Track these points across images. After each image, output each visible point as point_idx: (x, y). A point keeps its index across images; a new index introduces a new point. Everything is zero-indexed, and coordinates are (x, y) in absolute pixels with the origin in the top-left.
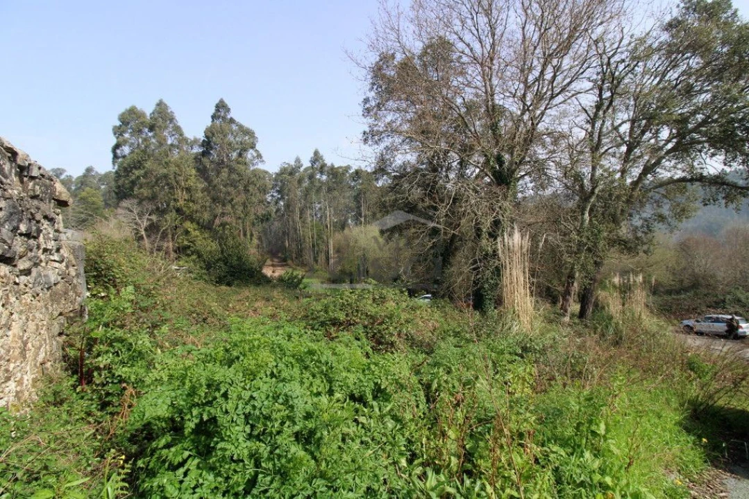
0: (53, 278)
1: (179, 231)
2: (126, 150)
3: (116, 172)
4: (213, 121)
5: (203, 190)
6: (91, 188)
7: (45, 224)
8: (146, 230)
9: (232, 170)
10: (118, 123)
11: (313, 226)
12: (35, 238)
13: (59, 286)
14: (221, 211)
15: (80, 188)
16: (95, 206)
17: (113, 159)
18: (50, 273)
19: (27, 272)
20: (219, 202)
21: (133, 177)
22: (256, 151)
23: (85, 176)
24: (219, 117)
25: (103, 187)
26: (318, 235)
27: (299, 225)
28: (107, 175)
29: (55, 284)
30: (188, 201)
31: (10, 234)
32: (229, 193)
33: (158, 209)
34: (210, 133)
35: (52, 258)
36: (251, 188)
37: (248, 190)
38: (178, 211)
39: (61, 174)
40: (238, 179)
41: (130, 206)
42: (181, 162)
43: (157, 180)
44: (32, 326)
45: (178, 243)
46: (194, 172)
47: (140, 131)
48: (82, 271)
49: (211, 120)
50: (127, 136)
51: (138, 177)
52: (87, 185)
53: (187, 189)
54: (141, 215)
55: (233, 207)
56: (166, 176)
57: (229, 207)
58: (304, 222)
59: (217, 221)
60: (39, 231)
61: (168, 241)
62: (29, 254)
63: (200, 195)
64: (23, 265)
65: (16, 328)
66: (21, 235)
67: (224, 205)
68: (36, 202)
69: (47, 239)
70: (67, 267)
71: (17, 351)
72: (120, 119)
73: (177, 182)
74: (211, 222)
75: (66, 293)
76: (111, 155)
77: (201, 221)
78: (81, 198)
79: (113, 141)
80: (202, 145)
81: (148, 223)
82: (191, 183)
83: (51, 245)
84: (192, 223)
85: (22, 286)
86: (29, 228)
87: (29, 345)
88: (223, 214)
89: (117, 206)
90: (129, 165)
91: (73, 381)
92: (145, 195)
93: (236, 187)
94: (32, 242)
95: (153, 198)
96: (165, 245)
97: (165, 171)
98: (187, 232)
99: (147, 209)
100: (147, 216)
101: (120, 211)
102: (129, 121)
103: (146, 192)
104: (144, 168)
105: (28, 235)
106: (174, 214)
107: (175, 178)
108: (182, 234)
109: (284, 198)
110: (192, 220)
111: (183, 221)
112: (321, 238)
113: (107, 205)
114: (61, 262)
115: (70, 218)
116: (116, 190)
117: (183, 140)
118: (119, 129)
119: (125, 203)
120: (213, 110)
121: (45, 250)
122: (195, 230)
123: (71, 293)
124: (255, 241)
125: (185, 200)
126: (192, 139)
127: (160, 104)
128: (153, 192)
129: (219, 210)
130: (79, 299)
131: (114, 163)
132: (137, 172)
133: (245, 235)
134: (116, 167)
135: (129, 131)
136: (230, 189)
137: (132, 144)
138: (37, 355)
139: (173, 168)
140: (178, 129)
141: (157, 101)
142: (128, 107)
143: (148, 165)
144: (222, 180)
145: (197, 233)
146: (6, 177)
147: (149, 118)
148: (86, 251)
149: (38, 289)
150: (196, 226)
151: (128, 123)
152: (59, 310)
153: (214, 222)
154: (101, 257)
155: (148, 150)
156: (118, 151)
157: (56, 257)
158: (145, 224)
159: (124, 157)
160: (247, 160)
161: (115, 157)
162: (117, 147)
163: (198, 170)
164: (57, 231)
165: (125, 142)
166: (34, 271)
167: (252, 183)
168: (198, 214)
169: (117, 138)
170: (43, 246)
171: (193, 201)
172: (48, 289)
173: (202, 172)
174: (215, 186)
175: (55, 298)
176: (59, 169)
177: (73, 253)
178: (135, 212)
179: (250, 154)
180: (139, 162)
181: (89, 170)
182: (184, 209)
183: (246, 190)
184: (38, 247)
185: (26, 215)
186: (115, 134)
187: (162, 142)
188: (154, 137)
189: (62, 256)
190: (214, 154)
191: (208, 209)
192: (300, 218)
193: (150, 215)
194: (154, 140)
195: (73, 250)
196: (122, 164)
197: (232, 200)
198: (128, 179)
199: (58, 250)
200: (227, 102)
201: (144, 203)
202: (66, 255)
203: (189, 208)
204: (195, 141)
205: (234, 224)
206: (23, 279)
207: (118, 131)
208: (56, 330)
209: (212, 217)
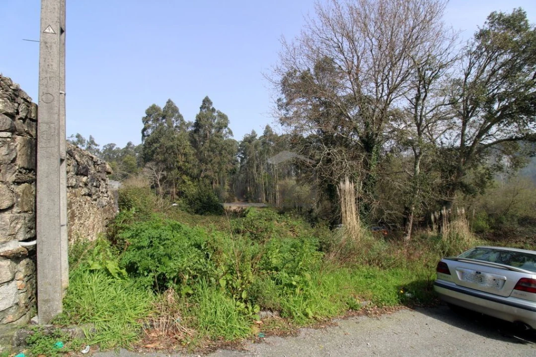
0: (105, 203)
1: (180, 181)
2: (150, 131)
3: (144, 145)
4: (201, 110)
5: (193, 155)
6: (130, 155)
7: (102, 181)
8: (160, 181)
9: (212, 141)
10: (145, 115)
11: (265, 176)
12: (99, 187)
13: (106, 207)
14: (205, 168)
15: (123, 155)
16: (132, 166)
17: (142, 137)
18: (103, 201)
19: (95, 200)
20: (203, 162)
21: (153, 148)
22: (228, 128)
23: (127, 148)
24: (205, 108)
25: (137, 154)
26: (269, 183)
27: (256, 176)
28: (139, 147)
29: (105, 206)
30: (185, 162)
31: (91, 186)
32: (210, 156)
33: (167, 167)
34: (199, 118)
35: (104, 195)
36: (223, 152)
37: (222, 154)
38: (179, 168)
39: (113, 147)
40: (215, 146)
41: (151, 166)
42: (181, 138)
43: (167, 150)
44: (96, 220)
45: (179, 189)
46: (189, 143)
47: (158, 120)
48: (117, 202)
49: (199, 110)
50: (150, 122)
51: (156, 148)
52: (128, 153)
53: (184, 154)
54: (157, 171)
55: (212, 164)
56: (172, 147)
57: (209, 166)
58: (259, 174)
59: (202, 175)
60: (100, 185)
61: (173, 188)
62: (96, 193)
63: (192, 157)
64: (94, 197)
65: (91, 219)
66: (94, 186)
67: (207, 164)
68: (99, 174)
69: (103, 188)
70: (110, 199)
71: (92, 227)
72: (146, 113)
73: (178, 150)
74: (198, 175)
75: (109, 210)
76: (141, 135)
77: (193, 174)
78: (124, 162)
79: (142, 126)
80: (194, 126)
81: (161, 177)
82: (187, 150)
83: (104, 190)
84: (187, 176)
85: (94, 205)
86: (97, 184)
87: (95, 226)
88: (206, 170)
89: (144, 166)
90: (151, 141)
91: (111, 243)
92: (160, 159)
93: (214, 152)
94: (97, 189)
95: (164, 161)
96: (171, 190)
97: (172, 144)
98: (184, 182)
99: (161, 168)
100: (161, 172)
101: (145, 169)
102: (152, 113)
103: (160, 157)
104: (159, 142)
105: (96, 187)
106: (176, 170)
107: (177, 147)
108: (181, 183)
109: (246, 158)
110: (187, 174)
111: (182, 174)
112: (270, 184)
113: (139, 165)
114: (108, 197)
115: (118, 174)
116: (144, 157)
117: (183, 123)
118: (146, 118)
119: (149, 165)
120: (201, 104)
121: (102, 192)
122: (189, 180)
123: (111, 210)
124: (227, 187)
125: (183, 161)
126: (188, 122)
127: (169, 102)
128: (165, 157)
129: (204, 167)
130: (115, 214)
131: (143, 139)
132: (155, 145)
133: (220, 183)
134: (144, 142)
135: (152, 119)
136: (211, 153)
137: (154, 127)
138: (98, 231)
139: (176, 142)
140: (180, 117)
141: (167, 100)
142: (151, 105)
143: (162, 140)
144: (206, 148)
145: (190, 182)
146: (90, 166)
147: (162, 111)
148: (119, 193)
149: (99, 206)
150: (189, 178)
151: (151, 115)
152: (107, 217)
153: (200, 175)
154: (126, 196)
155: (162, 131)
156: (145, 133)
157: (106, 195)
158: (160, 177)
159: (148, 136)
160: (222, 135)
161: (144, 136)
162: (144, 130)
163: (191, 142)
164: (107, 184)
165: (149, 126)
166: (98, 200)
167: (224, 148)
168: (191, 170)
169: (145, 124)
170: (101, 191)
171: (188, 162)
172: (103, 207)
173: (194, 143)
174: (202, 152)
175: (105, 211)
176: (112, 144)
177: (113, 194)
178: (154, 170)
179: (224, 131)
180: (157, 139)
181: (129, 144)
182: (183, 167)
183: (221, 154)
184: (99, 191)
185: (96, 179)
186: (143, 122)
187: (170, 125)
188: (166, 123)
189: (108, 195)
190: (201, 131)
191: (197, 166)
192: (257, 171)
193: (162, 171)
194: (166, 125)
195: (113, 192)
196: (147, 140)
197: (211, 160)
198: (150, 150)
199: (107, 192)
200: (210, 98)
201: (159, 164)
202: (109, 194)
203: (185, 166)
204: (190, 123)
205: (213, 176)
206: (94, 202)
207: (145, 120)
208: (105, 224)
209: (199, 172)
